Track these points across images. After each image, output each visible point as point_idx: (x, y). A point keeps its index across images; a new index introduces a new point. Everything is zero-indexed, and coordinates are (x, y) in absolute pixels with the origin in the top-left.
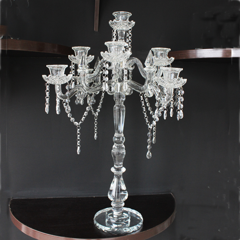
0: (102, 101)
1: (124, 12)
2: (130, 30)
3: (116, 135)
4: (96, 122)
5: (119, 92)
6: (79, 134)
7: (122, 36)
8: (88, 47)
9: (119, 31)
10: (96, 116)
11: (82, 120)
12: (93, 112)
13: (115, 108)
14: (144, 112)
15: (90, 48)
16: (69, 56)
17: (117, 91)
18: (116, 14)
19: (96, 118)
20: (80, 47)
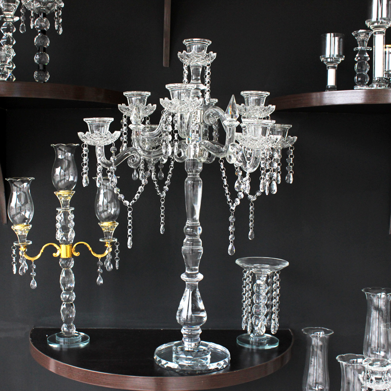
0: (171, 174)
1: (199, 39)
2: (208, 65)
3: (189, 223)
4: (163, 206)
5: (192, 158)
6: (130, 218)
7: (197, 74)
8: (146, 93)
9: (192, 66)
10: (163, 197)
11: (136, 198)
12: (158, 191)
13: (187, 182)
14: (225, 186)
15: (149, 94)
16: (119, 105)
17: (189, 157)
18: (187, 43)
19: (163, 200)
20: (135, 92)
